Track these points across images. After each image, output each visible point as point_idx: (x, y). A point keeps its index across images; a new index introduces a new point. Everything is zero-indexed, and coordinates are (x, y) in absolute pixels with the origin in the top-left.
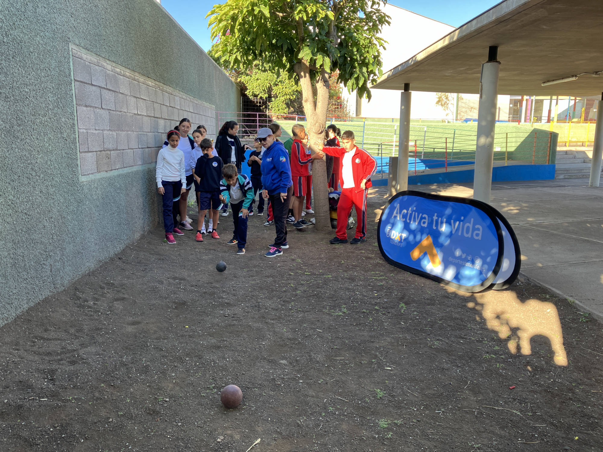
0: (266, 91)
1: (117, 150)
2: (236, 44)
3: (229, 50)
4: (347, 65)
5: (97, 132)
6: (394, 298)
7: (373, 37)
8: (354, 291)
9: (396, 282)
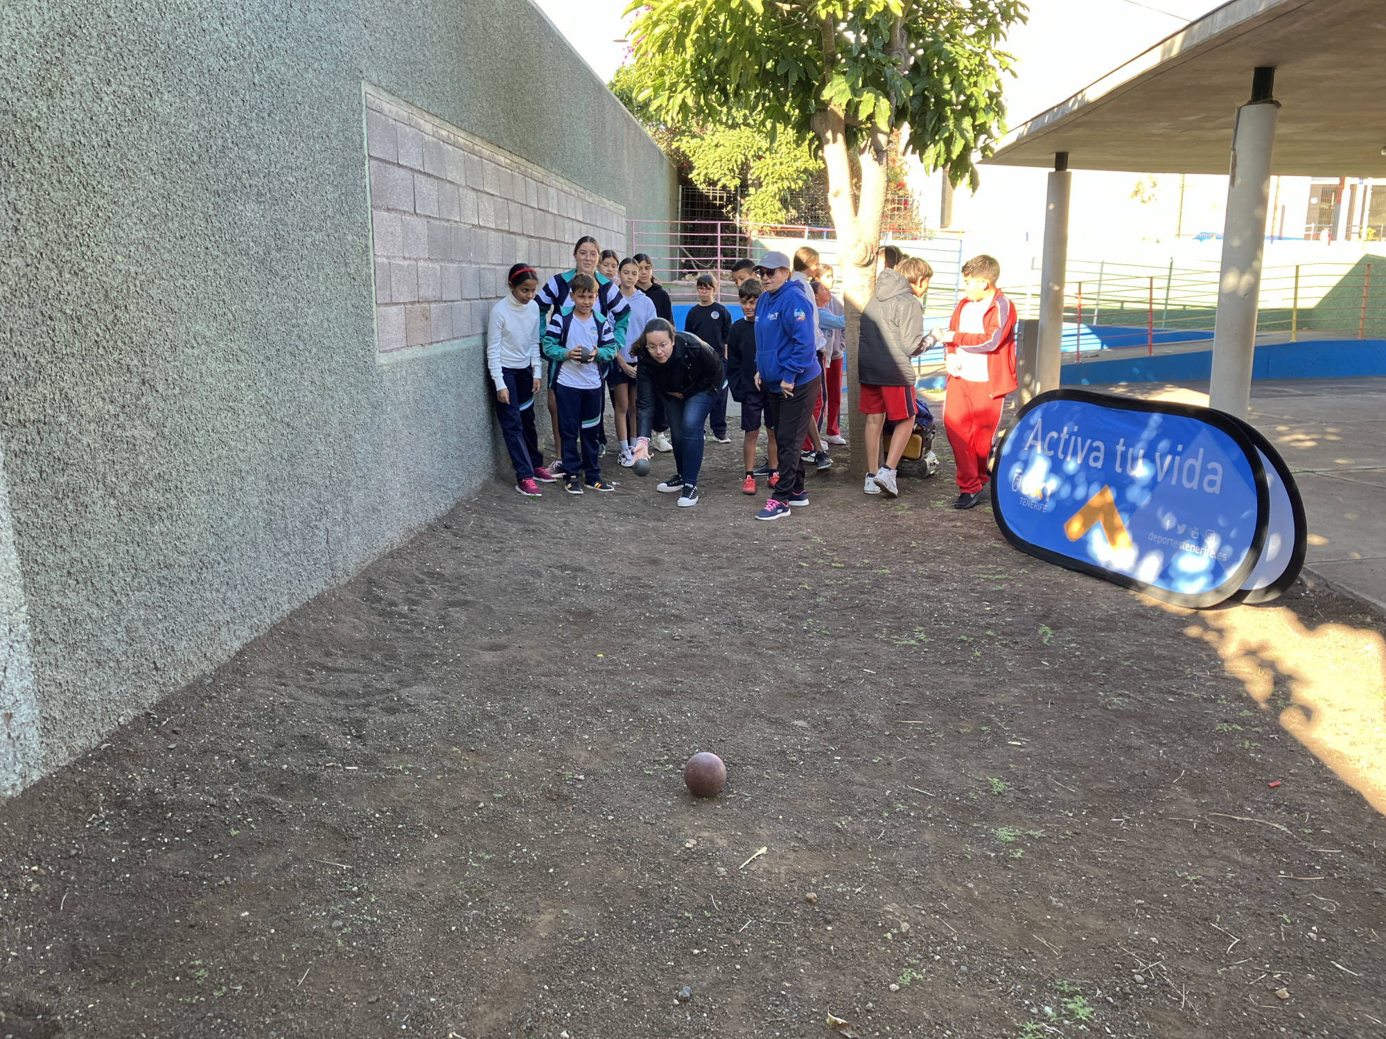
0: (737, 171)
1: (441, 301)
2: (684, 71)
3: (668, 84)
4: (929, 115)
5: (407, 262)
6: (1026, 616)
7: (988, 51)
8: (940, 601)
9: (1032, 586)
